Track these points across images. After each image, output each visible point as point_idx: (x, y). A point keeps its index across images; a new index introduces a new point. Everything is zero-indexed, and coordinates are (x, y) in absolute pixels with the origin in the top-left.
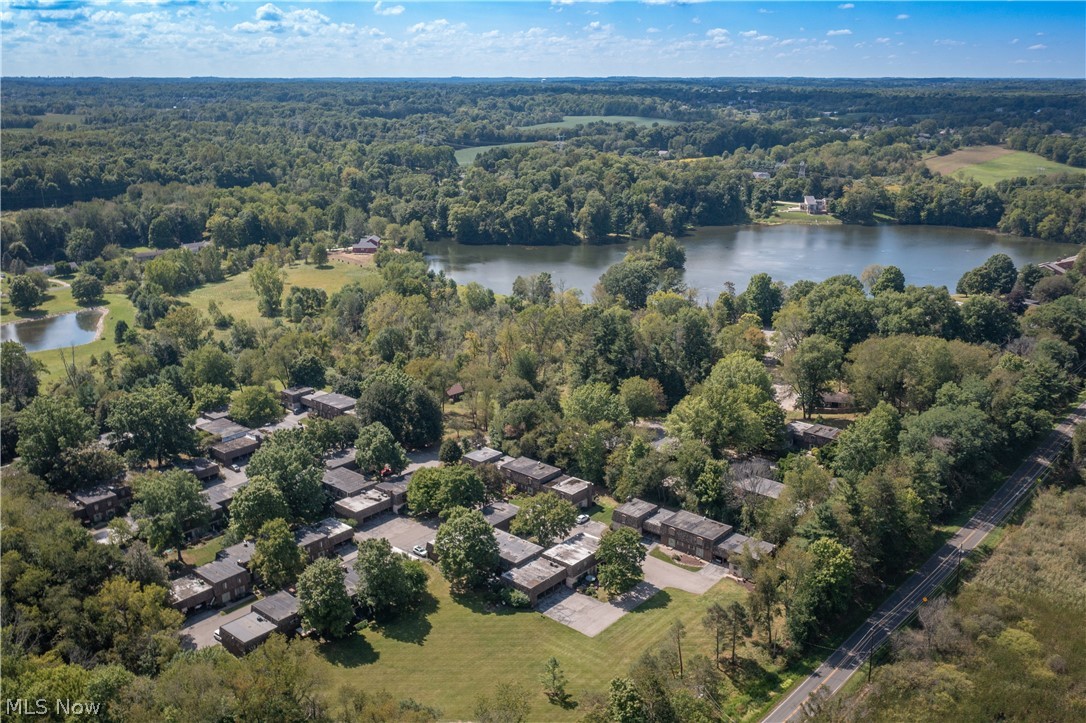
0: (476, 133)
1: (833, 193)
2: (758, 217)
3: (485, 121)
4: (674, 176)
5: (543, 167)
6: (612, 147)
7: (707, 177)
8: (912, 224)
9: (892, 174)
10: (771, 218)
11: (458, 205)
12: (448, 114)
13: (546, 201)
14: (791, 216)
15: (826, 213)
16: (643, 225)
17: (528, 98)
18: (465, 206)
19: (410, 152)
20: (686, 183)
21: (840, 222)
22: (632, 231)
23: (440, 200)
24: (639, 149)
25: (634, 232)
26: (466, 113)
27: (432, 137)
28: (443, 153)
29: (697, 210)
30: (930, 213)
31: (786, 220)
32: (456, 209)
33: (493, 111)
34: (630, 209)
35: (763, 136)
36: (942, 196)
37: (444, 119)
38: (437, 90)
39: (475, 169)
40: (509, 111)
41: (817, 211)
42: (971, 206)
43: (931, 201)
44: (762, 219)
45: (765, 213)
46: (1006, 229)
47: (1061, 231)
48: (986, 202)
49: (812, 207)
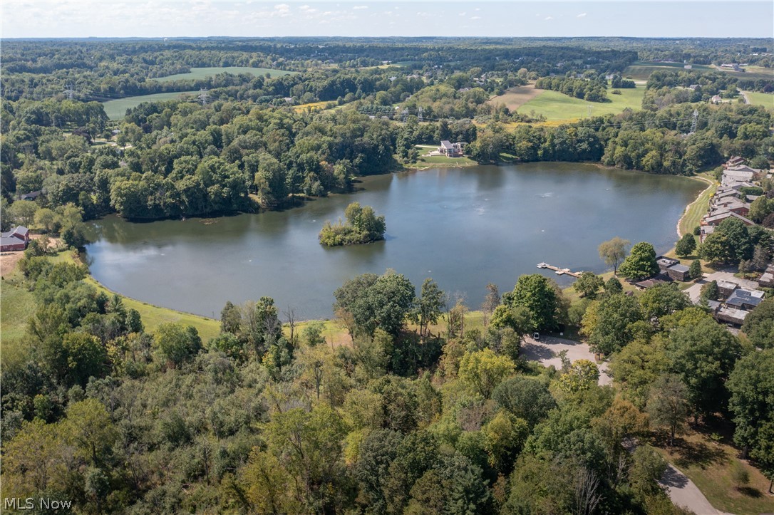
0: (120, 86)
1: (460, 136)
2: (407, 162)
3: (127, 75)
4: (331, 130)
5: (203, 125)
6: (245, 96)
7: (359, 129)
8: (532, 161)
9: (481, 113)
10: (418, 162)
11: (120, 178)
12: (91, 68)
13: (219, 168)
14: (434, 160)
15: (462, 155)
16: (318, 183)
17: (158, 53)
18: (128, 179)
19: (59, 110)
20: (343, 135)
21: (475, 163)
22: (307, 190)
23: (98, 173)
24: (268, 97)
25: (309, 191)
26: (107, 67)
27: (79, 91)
28: (92, 108)
29: (357, 161)
30: (546, 151)
31: (431, 164)
32: (119, 184)
33: (131, 65)
34: (301, 167)
35: (362, 83)
36: (553, 137)
37: (87, 73)
38: (78, 47)
39: (128, 125)
40: (144, 65)
41: (454, 154)
42: (576, 144)
43: (545, 141)
44: (409, 164)
45: (412, 158)
46: (611, 163)
47: (660, 164)
48: (588, 140)
49: (450, 151)
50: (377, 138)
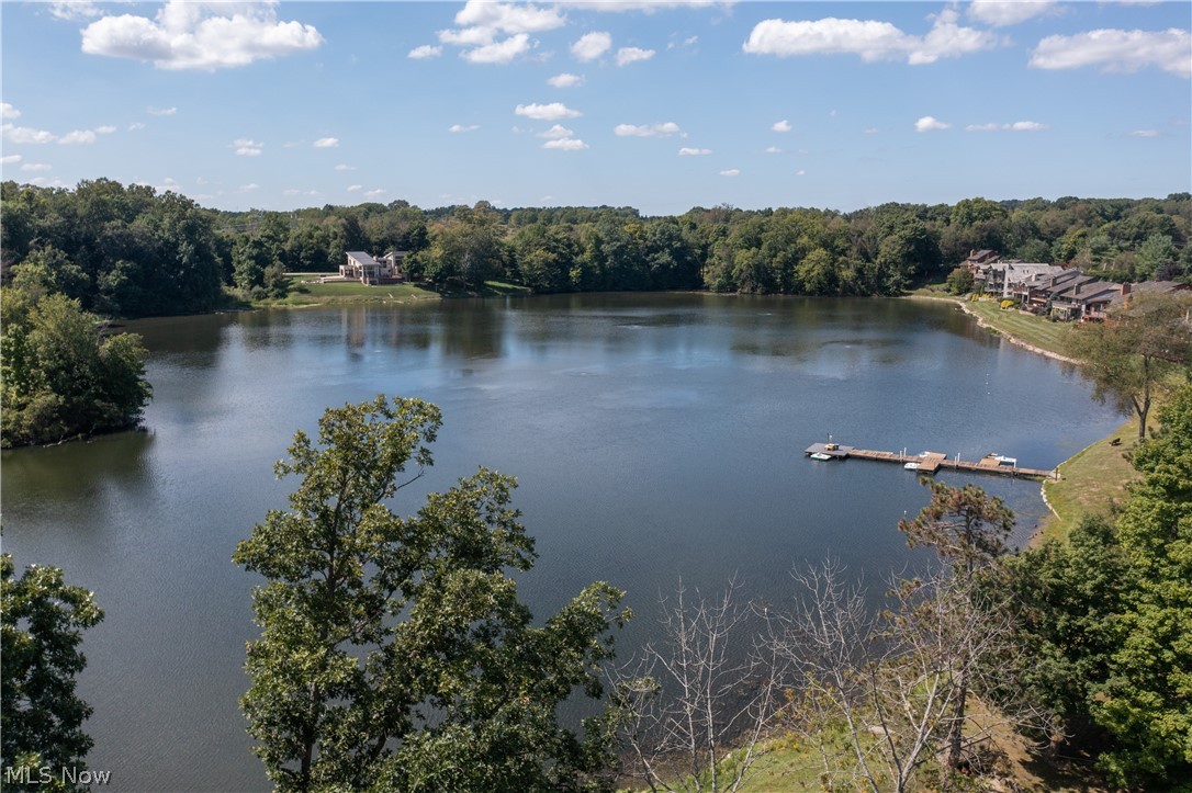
2: (260, 297)
8: (559, 292)
10: (291, 297)
14: (332, 289)
15: (399, 281)
21: (435, 297)
29: (112, 279)
30: (586, 269)
31: (325, 299)
36: (599, 241)
41: (379, 278)
42: (647, 255)
43: (583, 251)
44: (269, 300)
45: (275, 286)
46: (729, 285)
47: (832, 278)
48: (669, 246)
49: (369, 271)
50: (173, 225)
